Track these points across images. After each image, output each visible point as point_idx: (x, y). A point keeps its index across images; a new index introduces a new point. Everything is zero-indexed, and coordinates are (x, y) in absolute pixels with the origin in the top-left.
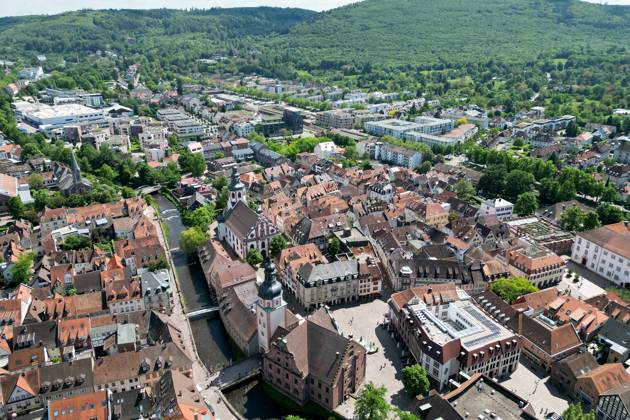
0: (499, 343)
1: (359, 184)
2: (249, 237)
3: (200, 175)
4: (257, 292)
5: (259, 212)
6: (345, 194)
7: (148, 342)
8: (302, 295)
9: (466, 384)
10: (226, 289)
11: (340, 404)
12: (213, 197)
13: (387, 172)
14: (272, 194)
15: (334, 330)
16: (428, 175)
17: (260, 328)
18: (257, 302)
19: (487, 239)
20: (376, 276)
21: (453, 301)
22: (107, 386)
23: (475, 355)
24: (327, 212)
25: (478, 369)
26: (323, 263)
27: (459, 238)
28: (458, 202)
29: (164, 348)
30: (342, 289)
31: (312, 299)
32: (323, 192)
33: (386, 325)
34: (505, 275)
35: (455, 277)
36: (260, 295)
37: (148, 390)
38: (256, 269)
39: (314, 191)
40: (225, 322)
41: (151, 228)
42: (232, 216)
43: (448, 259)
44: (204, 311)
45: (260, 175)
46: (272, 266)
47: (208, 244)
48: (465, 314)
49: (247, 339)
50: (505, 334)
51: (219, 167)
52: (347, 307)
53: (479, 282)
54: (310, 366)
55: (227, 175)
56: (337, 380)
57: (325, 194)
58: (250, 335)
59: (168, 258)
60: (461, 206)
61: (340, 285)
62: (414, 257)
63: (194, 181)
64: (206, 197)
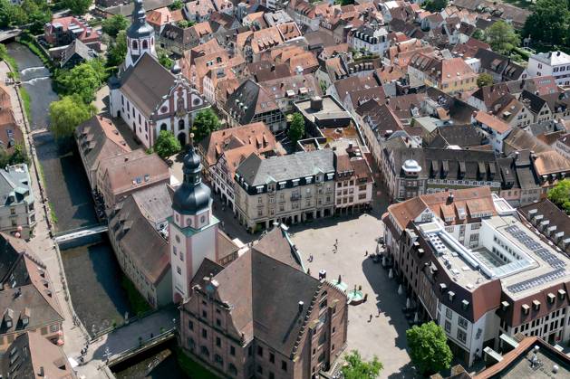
0: (564, 286)
1: (334, 27)
2: (159, 113)
3: (83, 13)
4: (171, 202)
5: (176, 72)
6: (313, 43)
8: (243, 207)
9: (511, 356)
10: (120, 197)
12: (103, 47)
13: (380, 8)
14: (197, 42)
15: (295, 265)
16: (445, 14)
17: (175, 261)
18: (170, 219)
19: (539, 117)
20: (364, 175)
21: (488, 217)
23: (526, 307)
24: (284, 71)
25: (531, 329)
26: (278, 154)
27: (495, 113)
28: (493, 56)
29: (17, 295)
30: (309, 197)
31: (260, 214)
32: (278, 40)
33: (380, 256)
35: (490, 177)
36: (175, 207)
38: (170, 164)
39: (263, 37)
40: (118, 252)
42: (131, 79)
43: (479, 148)
44: (85, 233)
45: (178, 12)
46: (196, 158)
47: (93, 123)
48: (508, 239)
49: (154, 280)
52: (316, 226)
53: (529, 185)
54: (257, 325)
56: (300, 348)
57: (281, 42)
58: (159, 272)
59: (27, 145)
60: (496, 62)
61: (305, 190)
62: (425, 144)
63: (73, 21)
64: (91, 47)
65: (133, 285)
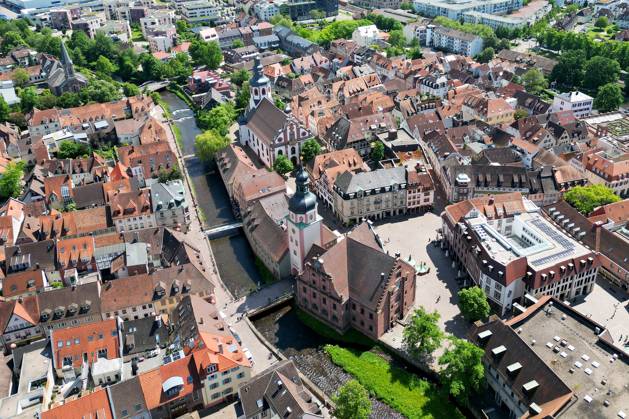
0: (573, 261)
1: (406, 76)
2: (277, 142)
3: (216, 68)
4: (288, 206)
5: (288, 112)
6: (391, 89)
7: (162, 263)
8: (340, 208)
9: (532, 309)
10: (251, 203)
11: (386, 331)
12: (233, 94)
13: (441, 61)
14: (303, 90)
15: (378, 248)
16: (491, 64)
17: (292, 247)
18: (287, 217)
19: (560, 141)
20: (428, 185)
21: (518, 214)
22: (117, 314)
23: (544, 275)
24: (369, 110)
26: (365, 171)
27: (527, 139)
28: (527, 96)
29: (181, 271)
30: (387, 201)
31: (352, 213)
32: (364, 87)
33: (439, 242)
34: (581, 183)
35: (521, 185)
36: (290, 208)
37: (165, 318)
38: (286, 179)
39: (352, 85)
40: (251, 240)
41: (160, 131)
42: (254, 117)
43: (513, 164)
44: (226, 228)
45: (288, 66)
46: (305, 174)
47: (228, 150)
48: (533, 229)
49: (277, 260)
50: (580, 251)
51: (238, 58)
52: (392, 222)
53: (550, 191)
54: (351, 290)
55: (248, 67)
56: (382, 305)
57: (366, 89)
58: (281, 254)
59: (181, 166)
60: (529, 101)
61: (385, 196)
62: (473, 162)
63: (209, 75)
64: (223, 94)
65: (263, 264)
